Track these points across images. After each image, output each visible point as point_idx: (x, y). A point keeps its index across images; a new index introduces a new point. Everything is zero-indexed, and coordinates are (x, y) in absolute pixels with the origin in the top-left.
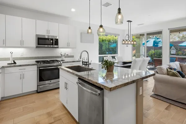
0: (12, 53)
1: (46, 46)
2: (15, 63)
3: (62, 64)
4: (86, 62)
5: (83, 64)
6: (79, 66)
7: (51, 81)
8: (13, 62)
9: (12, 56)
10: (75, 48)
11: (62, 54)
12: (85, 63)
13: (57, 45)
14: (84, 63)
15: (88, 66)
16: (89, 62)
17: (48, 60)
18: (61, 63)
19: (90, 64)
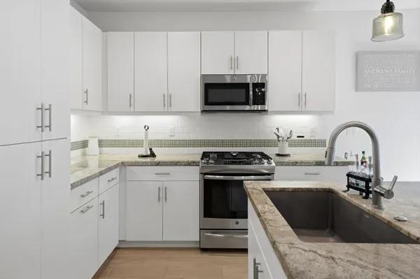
0: (147, 128)
1: (228, 108)
2: (153, 155)
3: (273, 169)
4: (368, 181)
5: (349, 186)
6: (329, 192)
7: (237, 223)
8: (149, 153)
9: (146, 135)
10: (332, 112)
11: (281, 133)
12: (362, 184)
13: (263, 103)
14: (353, 181)
15: (377, 203)
16: (378, 182)
17: (234, 150)
18: (273, 164)
19: (389, 194)
